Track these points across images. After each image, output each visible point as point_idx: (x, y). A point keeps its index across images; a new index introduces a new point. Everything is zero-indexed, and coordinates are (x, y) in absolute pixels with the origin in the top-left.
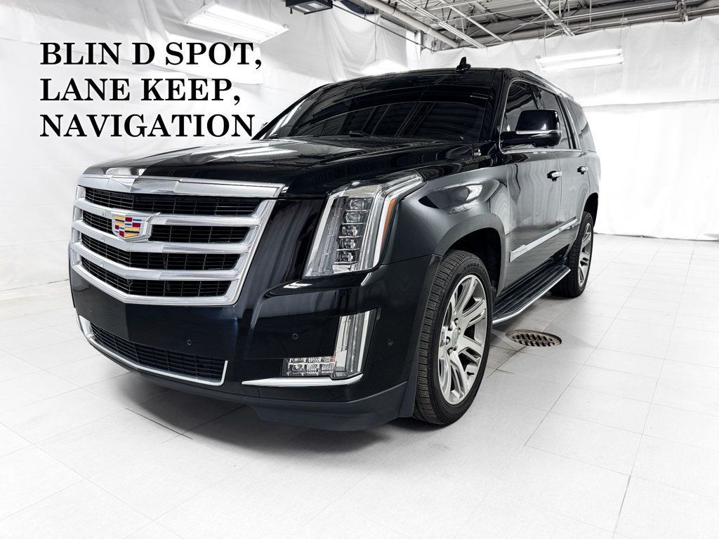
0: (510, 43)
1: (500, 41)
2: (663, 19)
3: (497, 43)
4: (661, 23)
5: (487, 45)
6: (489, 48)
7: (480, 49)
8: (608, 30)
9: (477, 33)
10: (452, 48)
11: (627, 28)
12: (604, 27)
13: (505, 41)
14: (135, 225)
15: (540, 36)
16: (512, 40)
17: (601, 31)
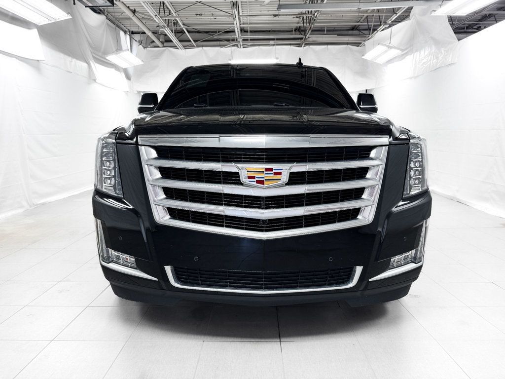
0: (201, 48)
1: (194, 46)
2: (290, 44)
3: (192, 47)
4: (289, 47)
5: (185, 47)
6: (186, 50)
7: (180, 50)
8: (261, 47)
9: (183, 37)
10: (159, 47)
11: (271, 47)
12: (259, 45)
13: (198, 46)
14: (276, 174)
15: (221, 46)
16: (203, 46)
17: (257, 47)
